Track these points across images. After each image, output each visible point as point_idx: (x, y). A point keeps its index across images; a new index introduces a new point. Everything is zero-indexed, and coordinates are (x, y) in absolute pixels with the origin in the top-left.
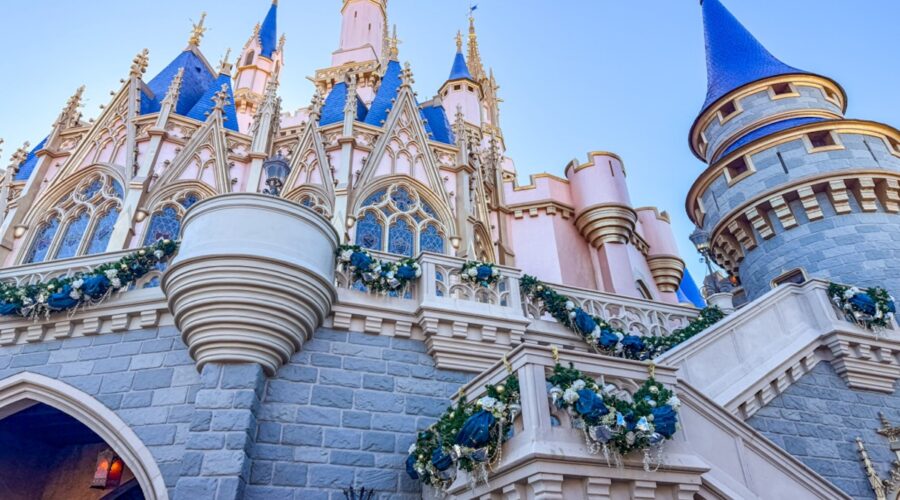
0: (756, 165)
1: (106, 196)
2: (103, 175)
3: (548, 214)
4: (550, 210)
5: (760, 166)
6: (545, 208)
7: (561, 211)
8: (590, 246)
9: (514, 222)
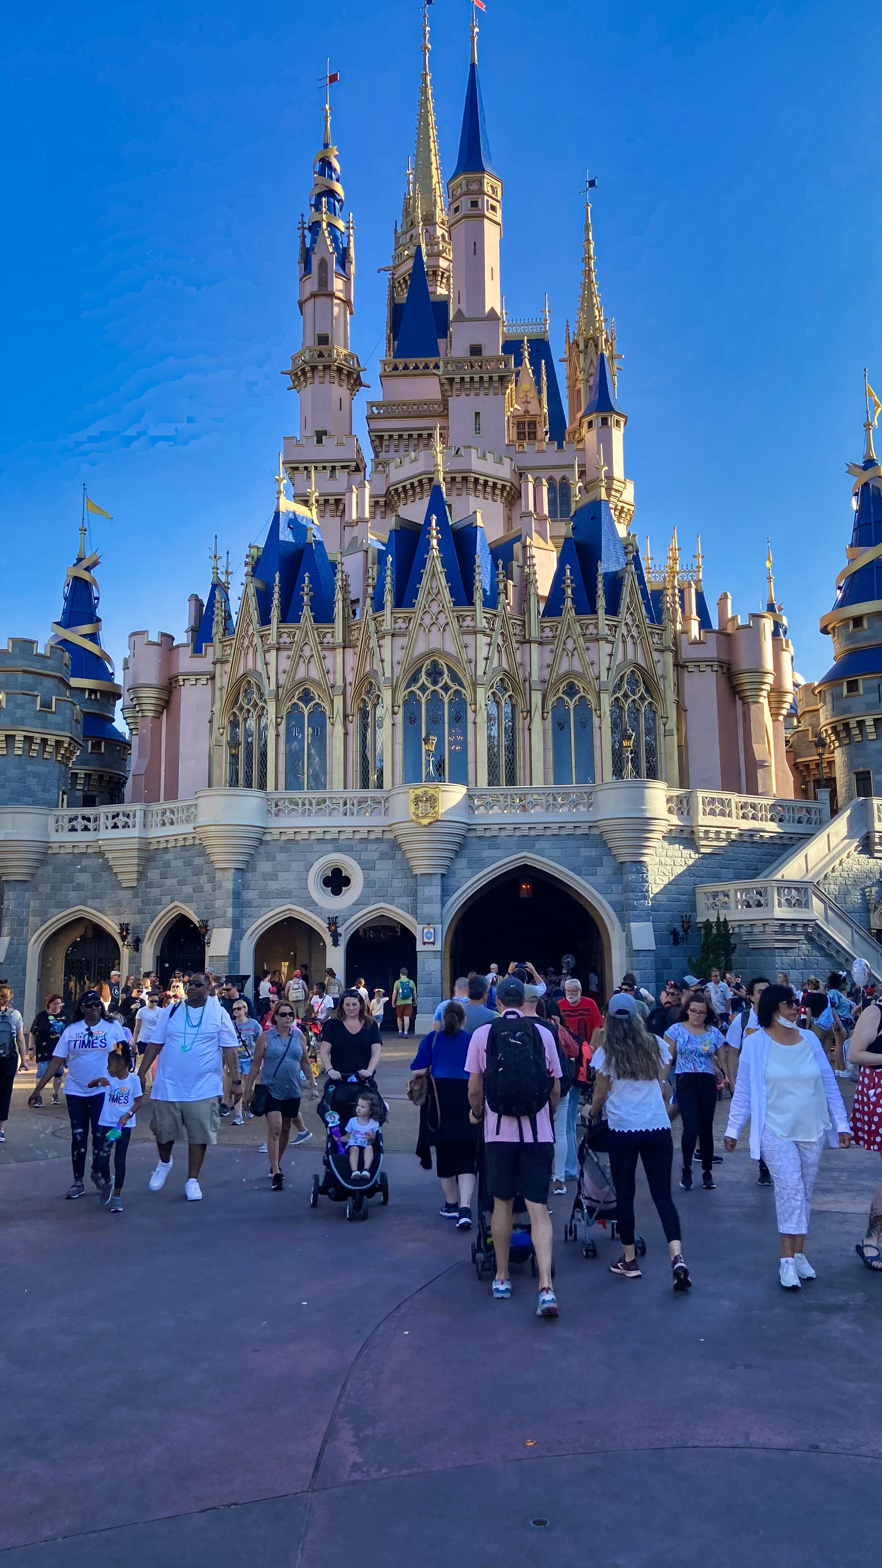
0: (864, 689)
1: (450, 683)
2: (440, 661)
3: (713, 671)
4: (715, 669)
5: (867, 691)
6: (712, 666)
7: (721, 667)
8: (737, 696)
9: (686, 674)
